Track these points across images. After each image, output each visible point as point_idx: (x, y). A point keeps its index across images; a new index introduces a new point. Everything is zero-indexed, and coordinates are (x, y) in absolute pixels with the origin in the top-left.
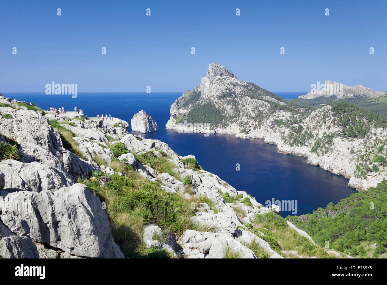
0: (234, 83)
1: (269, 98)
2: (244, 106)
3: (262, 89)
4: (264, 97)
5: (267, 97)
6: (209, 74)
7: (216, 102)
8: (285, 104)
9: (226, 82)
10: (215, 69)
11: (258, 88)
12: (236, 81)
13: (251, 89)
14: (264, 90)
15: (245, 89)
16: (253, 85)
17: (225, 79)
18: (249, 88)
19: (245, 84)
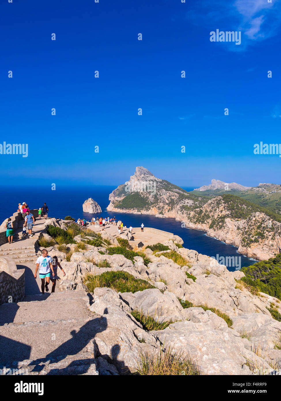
0: (154, 180)
1: (177, 190)
2: (161, 196)
3: (172, 184)
4: (174, 189)
5: (176, 189)
6: (136, 174)
7: (141, 193)
8: (188, 195)
9: (148, 179)
10: (141, 170)
11: (169, 184)
12: (155, 179)
13: (165, 184)
14: (174, 185)
15: (161, 184)
16: (166, 181)
17: (147, 177)
18: (163, 183)
19: (161, 181)
